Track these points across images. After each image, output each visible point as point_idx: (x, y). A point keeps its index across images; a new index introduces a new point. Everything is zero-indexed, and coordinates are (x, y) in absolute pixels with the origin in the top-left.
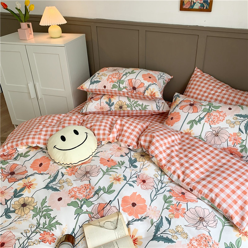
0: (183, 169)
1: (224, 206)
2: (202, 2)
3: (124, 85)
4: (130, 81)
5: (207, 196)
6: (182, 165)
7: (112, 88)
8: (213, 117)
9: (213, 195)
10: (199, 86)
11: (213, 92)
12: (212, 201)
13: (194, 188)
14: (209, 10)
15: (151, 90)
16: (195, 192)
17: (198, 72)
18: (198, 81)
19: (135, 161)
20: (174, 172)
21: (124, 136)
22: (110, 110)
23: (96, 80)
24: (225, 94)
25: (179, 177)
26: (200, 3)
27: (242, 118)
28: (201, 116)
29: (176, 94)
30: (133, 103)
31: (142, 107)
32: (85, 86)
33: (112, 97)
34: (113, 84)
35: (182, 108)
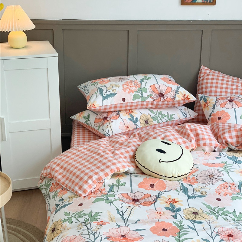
3: (148, 93)
4: (153, 87)
7: (133, 100)
14: (213, 3)
15: (183, 93)
19: (236, 157)
21: (204, 139)
22: (137, 128)
23: (108, 93)
30: (157, 114)
31: (168, 117)
32: (97, 104)
33: (132, 112)
34: (133, 94)
35: (223, 106)
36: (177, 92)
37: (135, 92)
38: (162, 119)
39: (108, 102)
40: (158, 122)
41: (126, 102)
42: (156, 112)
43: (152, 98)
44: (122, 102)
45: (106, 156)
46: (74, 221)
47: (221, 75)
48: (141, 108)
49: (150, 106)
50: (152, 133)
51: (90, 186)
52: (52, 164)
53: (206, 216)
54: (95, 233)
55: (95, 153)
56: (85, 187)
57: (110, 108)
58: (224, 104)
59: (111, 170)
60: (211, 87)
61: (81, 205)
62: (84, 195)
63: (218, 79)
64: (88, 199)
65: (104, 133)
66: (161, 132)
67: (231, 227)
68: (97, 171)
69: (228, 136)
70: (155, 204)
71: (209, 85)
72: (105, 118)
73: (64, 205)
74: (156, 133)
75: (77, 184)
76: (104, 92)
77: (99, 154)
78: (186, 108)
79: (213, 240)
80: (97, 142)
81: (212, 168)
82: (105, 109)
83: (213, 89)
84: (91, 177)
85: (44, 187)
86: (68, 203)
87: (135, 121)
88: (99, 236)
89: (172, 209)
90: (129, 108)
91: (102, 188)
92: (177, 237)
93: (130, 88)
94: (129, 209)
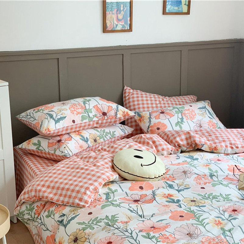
0: (228, 143)
2: (123, 24)
3: (94, 113)
4: (96, 107)
6: (224, 141)
7: (82, 121)
8: (188, 115)
14: (130, 30)
19: (192, 156)
20: (226, 146)
21: (161, 145)
22: (89, 147)
23: (59, 117)
25: (232, 148)
26: (121, 25)
28: (180, 117)
31: (111, 134)
32: (51, 128)
33: (80, 133)
34: (81, 116)
35: (157, 117)
36: (117, 110)
37: (82, 113)
38: (107, 137)
39: (61, 126)
40: (104, 139)
41: (76, 123)
42: (101, 131)
43: (97, 117)
44: (73, 124)
45: (91, 169)
46: (95, 227)
47: (143, 93)
48: (88, 129)
49: (95, 125)
50: (115, 146)
51: (90, 197)
52: (35, 186)
53: (203, 202)
54: (126, 230)
55: (77, 168)
56: (86, 198)
57: (62, 131)
58: (158, 116)
59: (103, 179)
60: (138, 104)
61: (90, 213)
62: (87, 205)
63: (142, 97)
64: (94, 208)
65: (63, 154)
66: (124, 143)
67: (229, 204)
68: (90, 182)
69: (179, 139)
70: (155, 200)
71: (136, 103)
72: (59, 141)
73: (71, 218)
74: (120, 145)
75: (75, 198)
76: (54, 116)
77: (82, 169)
78: (122, 125)
79: (224, 216)
80: (70, 160)
81: (181, 166)
82: (58, 132)
83: (141, 106)
84: (87, 188)
85: (26, 212)
86: (74, 216)
87: (86, 141)
88: (132, 231)
89: (173, 201)
90: (78, 129)
91: (99, 197)
92: (196, 219)
93: (77, 110)
94: (139, 207)
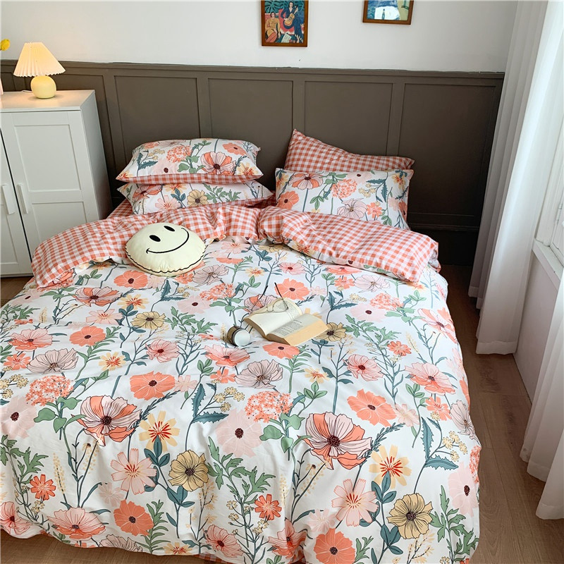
0: (332, 245)
1: (392, 266)
2: (293, 33)
3: (199, 164)
4: (208, 156)
5: (370, 262)
6: (329, 241)
7: (179, 171)
8: (341, 188)
9: (377, 260)
10: (306, 155)
11: (327, 161)
12: (378, 265)
13: (354, 258)
14: (304, 44)
15: (245, 165)
16: (356, 263)
17: (298, 136)
18: (303, 149)
19: (266, 253)
20: (323, 250)
21: (235, 227)
22: (181, 207)
23: (147, 161)
24: (344, 161)
25: (331, 254)
26: (290, 35)
27: (376, 184)
28: (327, 190)
29: (278, 169)
30: (215, 191)
31: (230, 196)
32: (129, 174)
33: (179, 187)
34: (179, 164)
35: (296, 185)
36: (238, 164)
37: (182, 160)
38: (221, 198)
39: (145, 172)
40: (215, 201)
41: (169, 173)
42: (214, 189)
43: (205, 170)
44: (164, 173)
48: (194, 183)
49: (204, 180)
57: (149, 180)
58: (297, 183)
60: (293, 160)
70: (112, 303)
72: (143, 193)
76: (143, 159)
78: (261, 185)
82: (142, 181)
87: (181, 198)
90: (175, 181)
93: (177, 156)
